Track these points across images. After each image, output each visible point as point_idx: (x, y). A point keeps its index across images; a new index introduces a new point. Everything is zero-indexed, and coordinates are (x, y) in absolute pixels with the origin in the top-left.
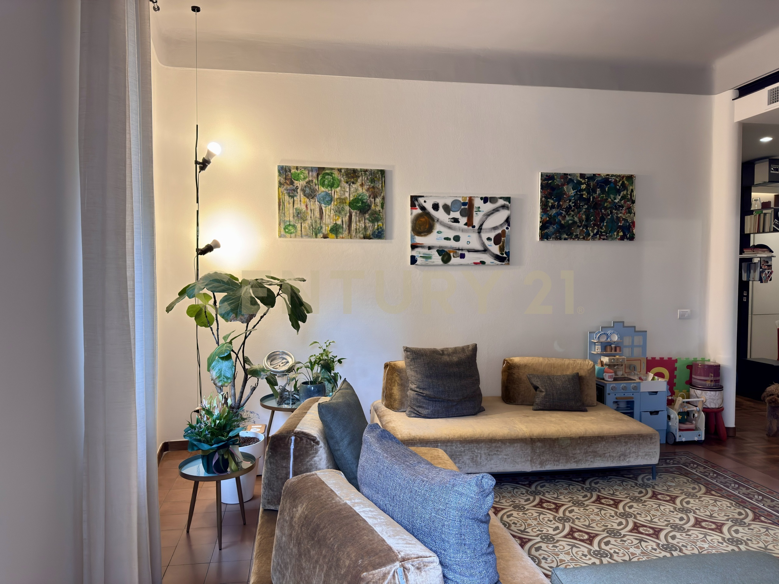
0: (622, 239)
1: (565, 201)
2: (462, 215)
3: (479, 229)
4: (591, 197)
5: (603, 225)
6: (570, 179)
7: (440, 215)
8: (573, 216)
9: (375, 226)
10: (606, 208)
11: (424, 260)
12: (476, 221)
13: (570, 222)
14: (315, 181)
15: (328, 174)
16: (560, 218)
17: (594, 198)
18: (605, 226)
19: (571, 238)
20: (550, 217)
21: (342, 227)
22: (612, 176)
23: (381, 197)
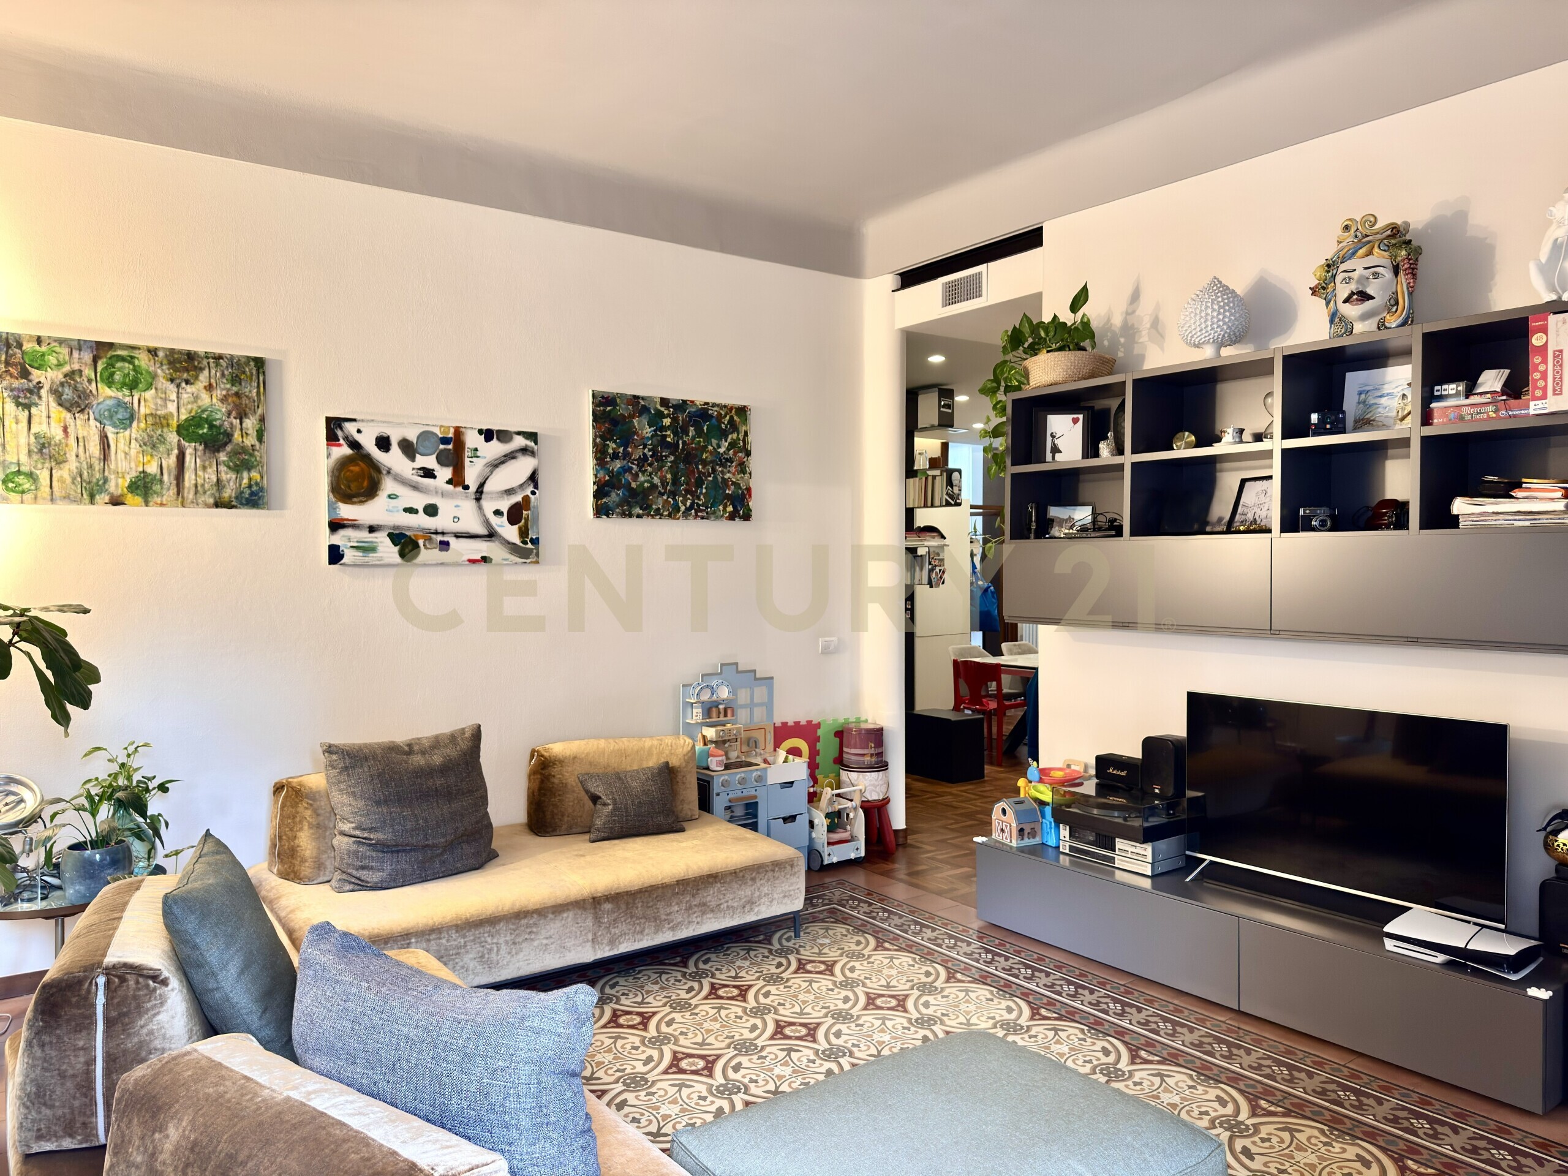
0: (732, 517)
1: (636, 447)
2: (440, 461)
3: (477, 492)
4: (680, 442)
5: (701, 493)
6: (644, 407)
7: (394, 459)
8: (651, 474)
9: (242, 479)
10: (705, 463)
11: (361, 554)
12: (472, 476)
13: (646, 485)
14: (88, 372)
15: (122, 359)
16: (628, 476)
17: (684, 443)
18: (705, 495)
19: (648, 515)
20: (610, 473)
21: (161, 481)
22: (714, 405)
23: (257, 416)
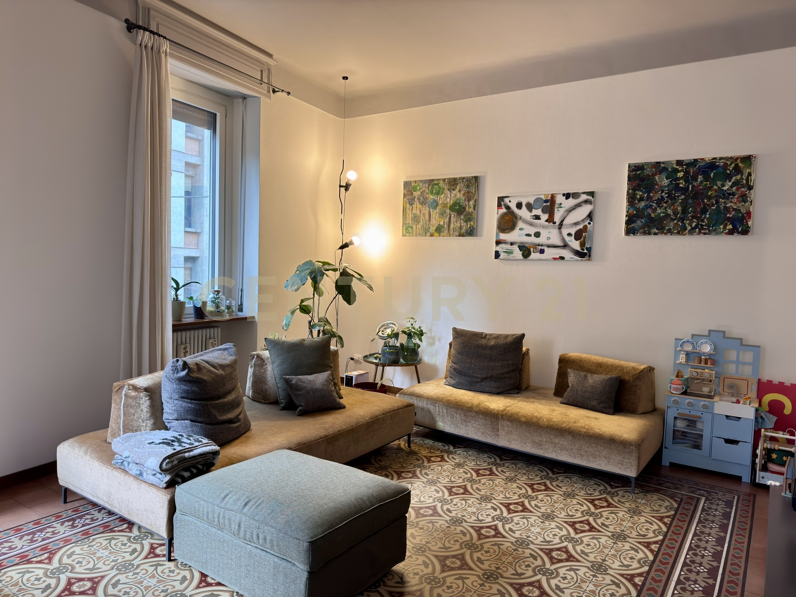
0: (731, 233)
1: (656, 192)
2: (544, 212)
3: (559, 225)
4: (690, 186)
5: (705, 217)
6: (664, 168)
7: (524, 213)
8: (666, 208)
9: (468, 225)
10: (709, 198)
11: (507, 255)
12: (557, 218)
13: (662, 215)
14: (427, 191)
15: (436, 184)
16: (650, 211)
17: (693, 187)
18: (708, 219)
19: (662, 233)
20: (638, 210)
21: (444, 227)
22: (721, 158)
23: (474, 200)
